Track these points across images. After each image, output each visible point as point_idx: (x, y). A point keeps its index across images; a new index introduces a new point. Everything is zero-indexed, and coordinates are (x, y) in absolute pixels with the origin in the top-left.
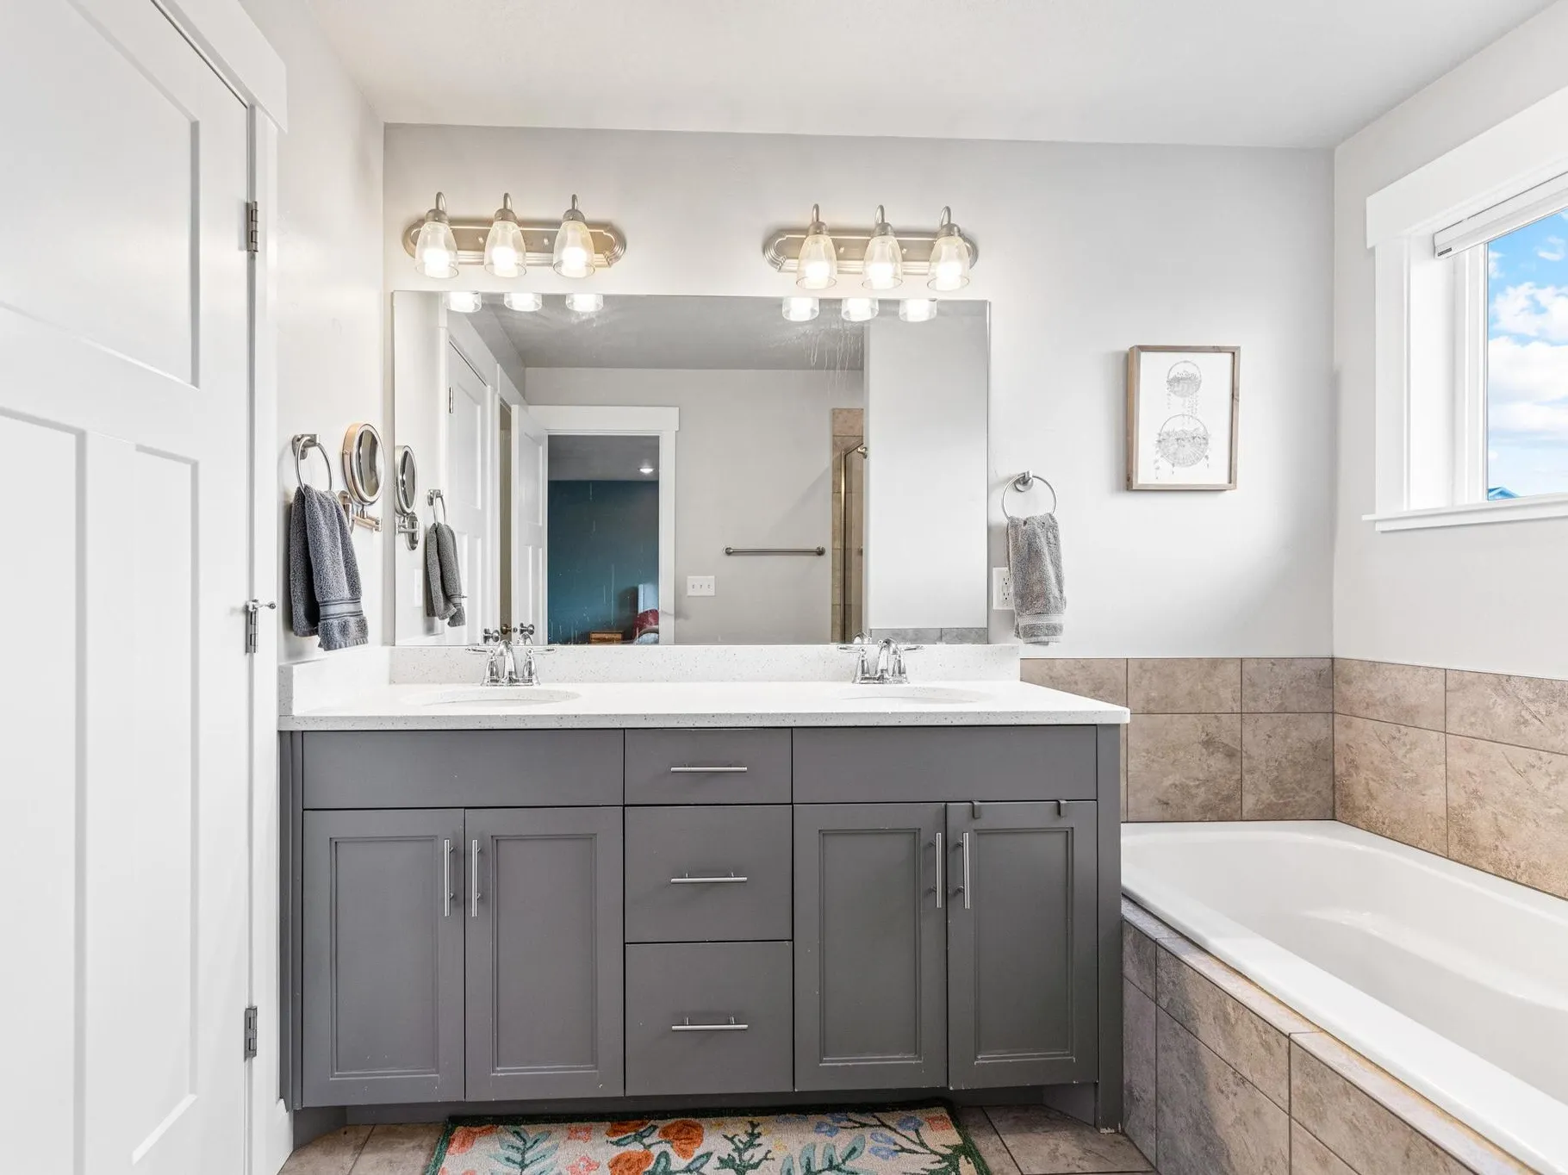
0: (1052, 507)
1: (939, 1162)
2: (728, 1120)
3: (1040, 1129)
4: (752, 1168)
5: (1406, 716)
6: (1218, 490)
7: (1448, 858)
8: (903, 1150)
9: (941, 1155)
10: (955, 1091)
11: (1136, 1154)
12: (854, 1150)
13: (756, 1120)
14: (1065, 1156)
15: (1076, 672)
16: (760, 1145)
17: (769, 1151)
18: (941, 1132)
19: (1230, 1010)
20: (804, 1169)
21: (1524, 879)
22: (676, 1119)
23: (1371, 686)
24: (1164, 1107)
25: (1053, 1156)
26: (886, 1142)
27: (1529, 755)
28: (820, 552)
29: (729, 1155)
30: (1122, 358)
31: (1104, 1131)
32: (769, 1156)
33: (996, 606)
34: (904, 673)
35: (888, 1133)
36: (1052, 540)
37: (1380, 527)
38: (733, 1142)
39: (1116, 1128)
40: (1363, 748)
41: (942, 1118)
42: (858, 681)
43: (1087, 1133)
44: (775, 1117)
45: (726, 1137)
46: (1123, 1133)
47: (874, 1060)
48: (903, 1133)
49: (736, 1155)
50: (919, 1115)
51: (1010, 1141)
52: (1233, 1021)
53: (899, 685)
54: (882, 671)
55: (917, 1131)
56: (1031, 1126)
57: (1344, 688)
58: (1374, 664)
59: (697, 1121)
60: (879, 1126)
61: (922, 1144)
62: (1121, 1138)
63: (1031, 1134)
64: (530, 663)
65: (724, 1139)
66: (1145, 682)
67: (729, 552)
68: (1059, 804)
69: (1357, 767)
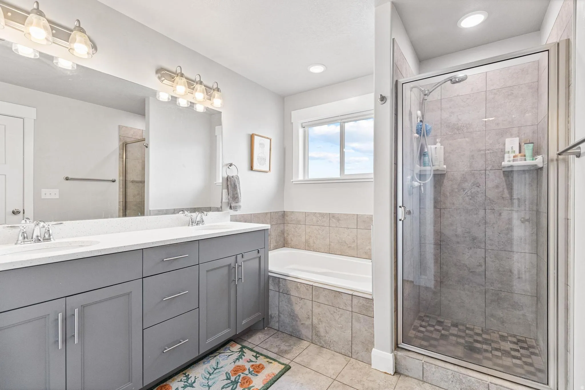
0: (237, 173)
1: (239, 353)
2: (176, 377)
3: (254, 335)
4: (194, 383)
5: (298, 222)
6: (266, 172)
7: (306, 250)
8: (229, 355)
9: (238, 351)
10: (239, 333)
11: (273, 330)
12: (218, 363)
13: (184, 372)
14: (262, 337)
15: (241, 218)
16: (191, 377)
17: (195, 377)
18: (235, 347)
19: (299, 285)
20: (208, 374)
21: (318, 251)
22: (157, 387)
23: (291, 216)
24: (281, 315)
25: (260, 339)
26: (224, 356)
27: (319, 227)
28: (114, 181)
29: (184, 385)
30: (250, 136)
31: (266, 329)
32: (196, 378)
33: (224, 201)
34: (204, 222)
35: (222, 354)
36: (238, 182)
37: (294, 183)
38: (182, 381)
39: (267, 327)
40: (290, 230)
41: (234, 344)
42: (190, 225)
43: (262, 331)
44: (189, 368)
45: (178, 381)
46: (269, 327)
47: (220, 334)
48: (227, 352)
49: (186, 383)
50: (228, 346)
51: (249, 341)
52: (299, 287)
53: (203, 225)
54: (198, 221)
55: (229, 350)
56: (251, 336)
57: (286, 218)
58: (292, 212)
59: (165, 383)
60: (219, 354)
61: (233, 352)
62: (269, 328)
63: (252, 337)
64: (49, 230)
65: (178, 382)
66: (254, 219)
67: (67, 179)
68: (259, 250)
69: (289, 235)
